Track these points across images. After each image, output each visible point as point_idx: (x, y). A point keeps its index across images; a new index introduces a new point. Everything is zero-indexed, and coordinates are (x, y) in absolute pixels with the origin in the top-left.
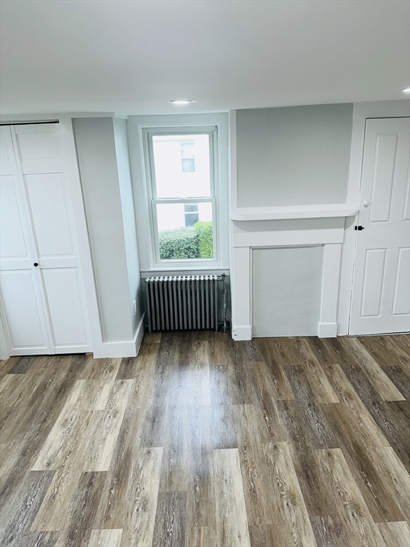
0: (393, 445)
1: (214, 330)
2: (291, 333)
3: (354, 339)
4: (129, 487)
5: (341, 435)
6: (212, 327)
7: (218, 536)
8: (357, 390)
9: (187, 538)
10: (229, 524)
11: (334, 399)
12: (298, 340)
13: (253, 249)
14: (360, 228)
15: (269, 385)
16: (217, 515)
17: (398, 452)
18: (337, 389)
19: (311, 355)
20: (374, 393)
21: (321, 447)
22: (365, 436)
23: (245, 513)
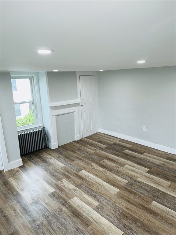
0: (113, 154)
1: (43, 148)
2: (68, 142)
3: (85, 138)
4: (66, 190)
5: (102, 157)
6: (42, 148)
7: (98, 185)
8: (96, 148)
9: (92, 189)
10: (98, 182)
11: (94, 152)
12: (71, 143)
13: (56, 116)
14: (82, 106)
15: (76, 155)
16: (93, 182)
17: (115, 155)
18: (92, 150)
19: (78, 145)
20: (100, 147)
21: (101, 161)
22: (107, 155)
23: (99, 179)
